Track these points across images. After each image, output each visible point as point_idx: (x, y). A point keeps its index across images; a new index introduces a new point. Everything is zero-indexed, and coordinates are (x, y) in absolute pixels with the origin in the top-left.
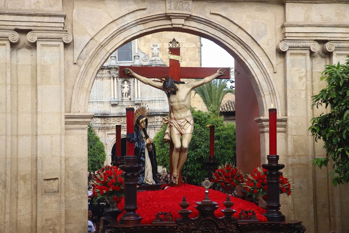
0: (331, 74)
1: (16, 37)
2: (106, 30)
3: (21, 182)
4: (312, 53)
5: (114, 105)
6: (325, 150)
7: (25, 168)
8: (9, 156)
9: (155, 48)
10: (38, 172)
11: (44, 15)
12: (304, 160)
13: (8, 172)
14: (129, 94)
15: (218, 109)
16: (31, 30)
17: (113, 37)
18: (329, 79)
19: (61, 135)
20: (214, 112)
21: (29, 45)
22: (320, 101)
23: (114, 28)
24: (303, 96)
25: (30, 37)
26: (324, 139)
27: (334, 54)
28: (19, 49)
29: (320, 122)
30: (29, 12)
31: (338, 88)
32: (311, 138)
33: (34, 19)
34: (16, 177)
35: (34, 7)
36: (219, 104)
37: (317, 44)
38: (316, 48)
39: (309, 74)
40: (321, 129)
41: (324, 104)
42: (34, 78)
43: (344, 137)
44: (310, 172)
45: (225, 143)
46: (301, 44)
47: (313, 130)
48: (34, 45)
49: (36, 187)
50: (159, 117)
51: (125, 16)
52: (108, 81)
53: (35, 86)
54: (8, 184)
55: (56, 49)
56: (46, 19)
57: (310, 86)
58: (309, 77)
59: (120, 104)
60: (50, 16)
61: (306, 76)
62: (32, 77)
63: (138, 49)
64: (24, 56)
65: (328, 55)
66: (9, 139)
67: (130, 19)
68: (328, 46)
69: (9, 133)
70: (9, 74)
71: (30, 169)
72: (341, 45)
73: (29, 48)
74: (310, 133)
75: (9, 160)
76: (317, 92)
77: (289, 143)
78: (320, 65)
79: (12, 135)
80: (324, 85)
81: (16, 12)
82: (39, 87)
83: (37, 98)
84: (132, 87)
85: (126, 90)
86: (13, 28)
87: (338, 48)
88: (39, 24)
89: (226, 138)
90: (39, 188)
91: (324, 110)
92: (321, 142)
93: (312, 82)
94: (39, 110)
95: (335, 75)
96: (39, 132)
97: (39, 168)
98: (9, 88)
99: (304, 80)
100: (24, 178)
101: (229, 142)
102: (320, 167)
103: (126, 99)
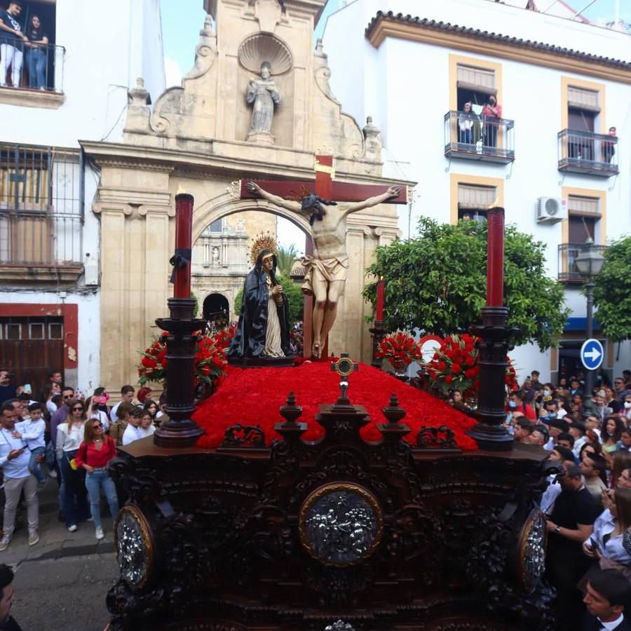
0: (379, 253)
1: (129, 210)
2: (204, 207)
3: (132, 328)
4: (365, 235)
5: (206, 267)
6: (371, 310)
7: (135, 317)
8: (122, 306)
9: (241, 223)
10: (147, 320)
11: (153, 193)
12: (355, 317)
13: (122, 320)
14: (218, 258)
15: (289, 274)
16: (141, 205)
17: (209, 213)
18: (378, 257)
19: (164, 291)
20: (286, 275)
21: (140, 217)
22: (370, 273)
23: (211, 206)
24: (357, 268)
25: (141, 211)
26: (372, 301)
27: (381, 237)
28: (132, 220)
29: (369, 289)
30: (141, 190)
31: (384, 264)
32: (361, 300)
33: (145, 195)
34: (128, 324)
35: (144, 186)
36: (290, 270)
37: (369, 228)
38: (368, 231)
39: (362, 251)
40: (370, 294)
41: (373, 275)
42: (143, 244)
43: (387, 300)
44: (360, 326)
45: (294, 301)
46: (357, 228)
47: (365, 295)
48: (144, 217)
49: (144, 332)
50: (242, 278)
51: (219, 196)
52: (202, 247)
53: (144, 250)
54: (122, 329)
55: (162, 221)
56: (155, 196)
57: (362, 260)
58: (362, 254)
59: (211, 266)
60: (158, 193)
61: (360, 252)
62: (142, 244)
63: (227, 223)
64: (135, 225)
65: (377, 237)
66: (123, 293)
67: (224, 199)
68: (377, 231)
69: (122, 288)
70: (123, 240)
71: (139, 318)
72: (386, 230)
73: (140, 219)
74: (362, 296)
75: (122, 310)
76: (368, 265)
77: (345, 302)
78: (371, 245)
79: (125, 290)
80: (374, 260)
81: (130, 190)
82: (147, 252)
83: (145, 261)
84: (220, 253)
85: (216, 255)
86: (127, 202)
87: (384, 233)
88: (149, 200)
89: (295, 296)
90: (147, 333)
91: (373, 279)
92: (370, 304)
93: (364, 257)
94: (147, 270)
95: (382, 254)
96: (147, 288)
97: (146, 317)
98: (123, 252)
99: (359, 255)
100: (134, 325)
101: (297, 300)
102: (368, 322)
103: (216, 262)
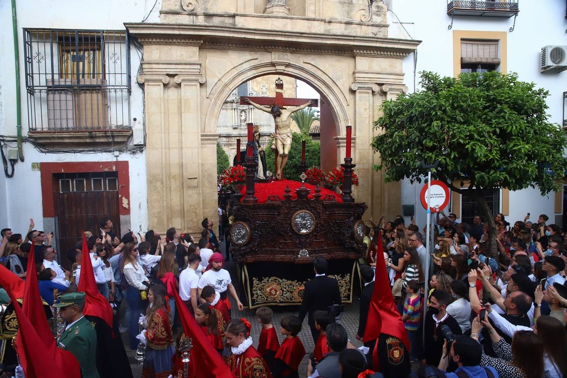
0: (386, 107)
1: (167, 80)
2: (230, 73)
3: (173, 180)
4: (373, 92)
5: (235, 128)
6: (380, 159)
7: (175, 171)
8: (164, 162)
9: (264, 88)
10: (184, 173)
11: (186, 64)
12: (366, 166)
13: (164, 173)
14: (245, 120)
15: (308, 131)
16: (177, 75)
17: (234, 79)
18: (385, 110)
19: (198, 148)
20: (305, 133)
21: (176, 85)
22: (378, 126)
23: (235, 72)
24: (367, 122)
25: (177, 80)
26: (380, 152)
27: (388, 93)
28: (169, 88)
29: (378, 140)
30: (176, 62)
31: (390, 117)
32: (371, 151)
33: (179, 66)
34: (169, 177)
35: (179, 58)
36: (309, 128)
37: (377, 86)
38: (376, 88)
39: (371, 107)
40: (378, 145)
41: (381, 128)
42: (180, 108)
43: (393, 150)
44: (370, 174)
45: (312, 155)
46: (366, 86)
47: (373, 146)
48: (179, 85)
49: (183, 184)
50: (267, 137)
51: (242, 64)
52: (231, 111)
53: (180, 114)
54: (164, 181)
55: (194, 88)
56: (188, 67)
57: (371, 116)
58: (371, 110)
59: (239, 128)
60: (190, 64)
61: (369, 108)
62: (178, 108)
63: (252, 88)
64: (172, 93)
65: (384, 93)
66: (164, 150)
67: (246, 66)
68: (384, 88)
70: (162, 106)
71: (178, 171)
72: (393, 87)
73: (176, 87)
74: (371, 148)
75: (164, 165)
76: (376, 120)
77: (357, 154)
78: (379, 101)
79: (165, 148)
80: (381, 114)
82: (183, 114)
83: (181, 122)
84: (247, 115)
85: (243, 118)
86: (166, 73)
87: (391, 89)
88: (183, 70)
89: (313, 151)
90: (185, 184)
91: (381, 131)
92: (378, 154)
93: (373, 112)
94: (183, 130)
95: (389, 108)
96: (183, 146)
97: (184, 170)
98: (163, 115)
99: (368, 111)
100: (174, 177)
101: (315, 154)
102: (377, 170)
103: (243, 124)
